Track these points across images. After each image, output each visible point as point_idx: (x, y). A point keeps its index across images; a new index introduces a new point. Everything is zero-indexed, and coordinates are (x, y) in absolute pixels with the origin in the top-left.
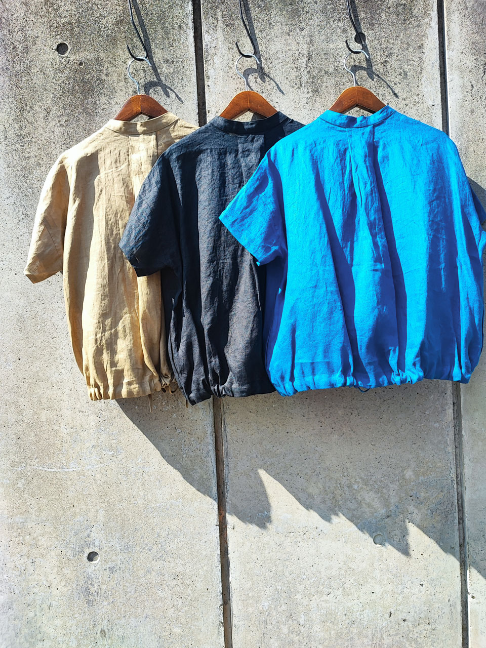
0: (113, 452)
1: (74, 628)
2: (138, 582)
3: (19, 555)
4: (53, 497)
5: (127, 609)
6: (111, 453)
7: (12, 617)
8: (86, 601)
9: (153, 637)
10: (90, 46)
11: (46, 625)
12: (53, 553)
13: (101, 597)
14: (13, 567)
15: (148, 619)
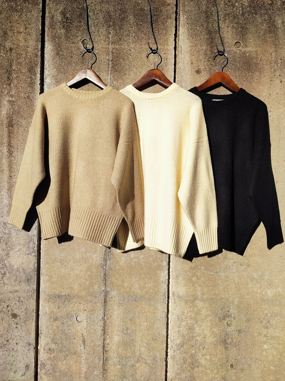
0: (245, 267)
1: (216, 361)
2: (254, 339)
3: (189, 318)
4: (211, 288)
5: (246, 354)
6: (244, 267)
7: (183, 352)
8: (224, 347)
9: (259, 370)
10: (253, 44)
11: (201, 358)
12: (208, 319)
13: (233, 346)
14: (186, 324)
15: (257, 361)
